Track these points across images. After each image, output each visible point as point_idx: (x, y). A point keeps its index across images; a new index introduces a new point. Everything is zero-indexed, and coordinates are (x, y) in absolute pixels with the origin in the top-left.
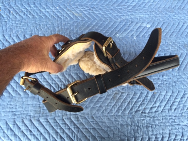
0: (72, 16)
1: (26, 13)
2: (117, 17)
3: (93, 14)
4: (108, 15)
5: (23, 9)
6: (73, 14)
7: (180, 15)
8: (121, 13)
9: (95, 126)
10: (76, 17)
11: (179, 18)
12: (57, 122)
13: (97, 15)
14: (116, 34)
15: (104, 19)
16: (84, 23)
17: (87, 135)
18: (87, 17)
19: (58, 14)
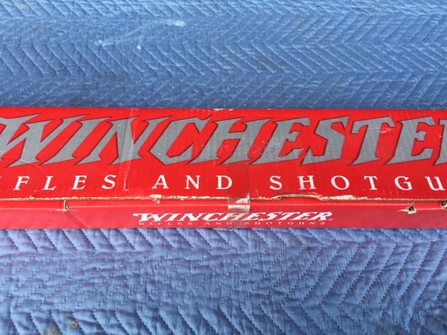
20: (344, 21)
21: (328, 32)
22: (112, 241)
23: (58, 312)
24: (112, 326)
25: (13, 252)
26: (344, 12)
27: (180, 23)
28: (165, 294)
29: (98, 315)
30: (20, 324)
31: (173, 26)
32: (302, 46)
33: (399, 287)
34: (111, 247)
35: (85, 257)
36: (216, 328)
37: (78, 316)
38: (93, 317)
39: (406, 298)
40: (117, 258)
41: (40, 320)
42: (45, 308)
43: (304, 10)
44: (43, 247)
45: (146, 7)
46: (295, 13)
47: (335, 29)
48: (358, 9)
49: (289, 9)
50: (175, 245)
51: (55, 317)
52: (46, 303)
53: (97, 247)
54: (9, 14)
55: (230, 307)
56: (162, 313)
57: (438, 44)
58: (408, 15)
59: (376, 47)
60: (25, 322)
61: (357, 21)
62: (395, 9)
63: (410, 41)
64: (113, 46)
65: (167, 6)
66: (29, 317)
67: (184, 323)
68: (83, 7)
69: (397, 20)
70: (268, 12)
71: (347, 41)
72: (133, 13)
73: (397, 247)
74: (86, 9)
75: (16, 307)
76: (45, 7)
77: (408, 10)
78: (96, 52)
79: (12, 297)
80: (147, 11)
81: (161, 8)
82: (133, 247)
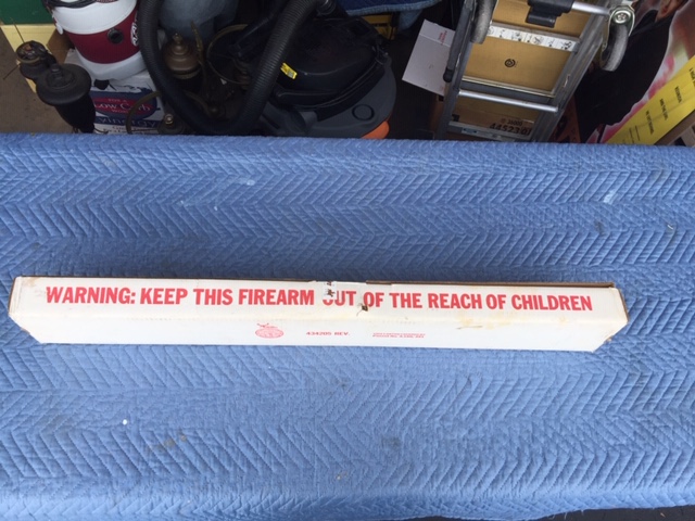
0: (97, 166)
1: (12, 163)
2: (190, 167)
3: (139, 162)
4: (171, 163)
5: (6, 156)
6: (101, 163)
7: (327, 159)
8: (200, 157)
9: (98, 366)
10: (106, 168)
11: (323, 165)
12: (32, 355)
13: (148, 164)
14: (180, 200)
15: (160, 171)
16: (119, 181)
17: (80, 379)
18: (129, 167)
19: (71, 163)
20: (394, 181)
21: (378, 193)
22: (205, 380)
23: (172, 430)
24: (209, 439)
25: (136, 388)
26: (396, 172)
27: (251, 183)
28: (243, 418)
29: (199, 432)
30: (148, 439)
31: (245, 185)
32: (354, 208)
33: (401, 413)
34: (204, 384)
35: (187, 392)
36: (277, 440)
37: (186, 433)
38: (195, 432)
39: (405, 421)
40: (209, 392)
41: (160, 435)
42: (163, 427)
43: (360, 169)
44: (157, 385)
45: (221, 165)
46: (353, 172)
47: (385, 190)
48: (409, 169)
49: (348, 167)
50: (250, 384)
51: (170, 433)
52: (163, 424)
53: (195, 385)
54: (97, 171)
55: (287, 426)
56: (242, 431)
57: (472, 206)
58: (452, 175)
59: (418, 209)
60: (151, 437)
61: (405, 181)
62: (441, 167)
63: (449, 202)
64: (194, 207)
65: (239, 164)
66: (153, 435)
67: (256, 437)
68: (164, 164)
69: (441, 180)
70: (329, 170)
71: (394, 202)
72: (210, 171)
73: (405, 385)
74: (167, 166)
75: (143, 427)
76: (130, 164)
77: (452, 169)
78: (179, 213)
79: (139, 421)
80: (221, 169)
81: (234, 166)
82: (220, 384)
